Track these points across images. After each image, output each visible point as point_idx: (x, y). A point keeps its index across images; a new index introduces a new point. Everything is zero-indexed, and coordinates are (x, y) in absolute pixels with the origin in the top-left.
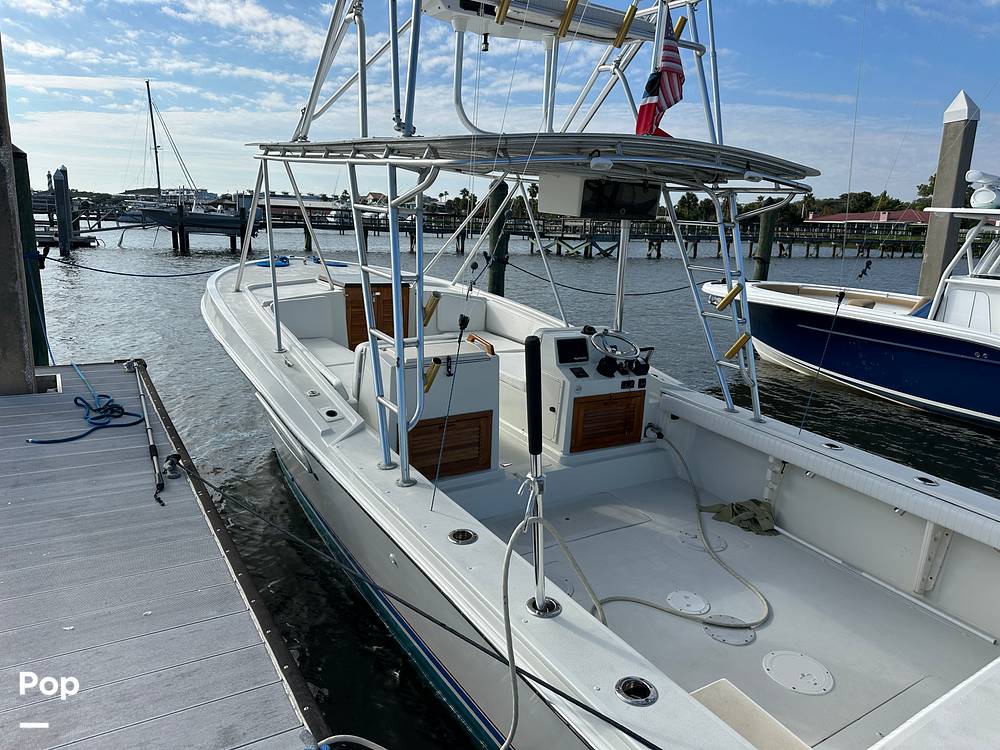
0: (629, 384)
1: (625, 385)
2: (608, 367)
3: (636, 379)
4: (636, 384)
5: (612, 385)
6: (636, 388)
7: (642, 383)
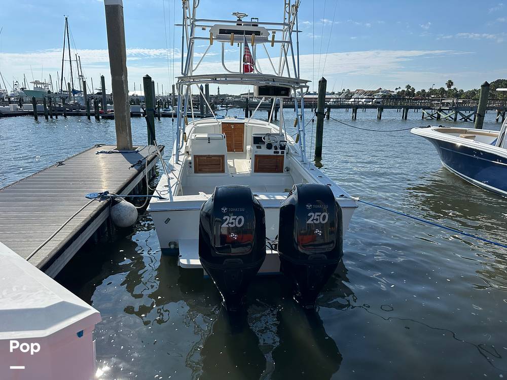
0: (278, 152)
1: (275, 152)
2: (269, 146)
3: (280, 151)
4: (280, 152)
5: (271, 152)
6: (280, 154)
7: (283, 153)
